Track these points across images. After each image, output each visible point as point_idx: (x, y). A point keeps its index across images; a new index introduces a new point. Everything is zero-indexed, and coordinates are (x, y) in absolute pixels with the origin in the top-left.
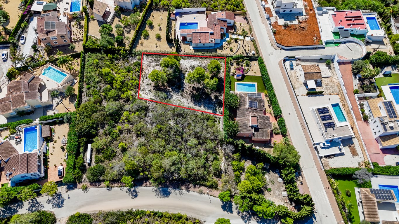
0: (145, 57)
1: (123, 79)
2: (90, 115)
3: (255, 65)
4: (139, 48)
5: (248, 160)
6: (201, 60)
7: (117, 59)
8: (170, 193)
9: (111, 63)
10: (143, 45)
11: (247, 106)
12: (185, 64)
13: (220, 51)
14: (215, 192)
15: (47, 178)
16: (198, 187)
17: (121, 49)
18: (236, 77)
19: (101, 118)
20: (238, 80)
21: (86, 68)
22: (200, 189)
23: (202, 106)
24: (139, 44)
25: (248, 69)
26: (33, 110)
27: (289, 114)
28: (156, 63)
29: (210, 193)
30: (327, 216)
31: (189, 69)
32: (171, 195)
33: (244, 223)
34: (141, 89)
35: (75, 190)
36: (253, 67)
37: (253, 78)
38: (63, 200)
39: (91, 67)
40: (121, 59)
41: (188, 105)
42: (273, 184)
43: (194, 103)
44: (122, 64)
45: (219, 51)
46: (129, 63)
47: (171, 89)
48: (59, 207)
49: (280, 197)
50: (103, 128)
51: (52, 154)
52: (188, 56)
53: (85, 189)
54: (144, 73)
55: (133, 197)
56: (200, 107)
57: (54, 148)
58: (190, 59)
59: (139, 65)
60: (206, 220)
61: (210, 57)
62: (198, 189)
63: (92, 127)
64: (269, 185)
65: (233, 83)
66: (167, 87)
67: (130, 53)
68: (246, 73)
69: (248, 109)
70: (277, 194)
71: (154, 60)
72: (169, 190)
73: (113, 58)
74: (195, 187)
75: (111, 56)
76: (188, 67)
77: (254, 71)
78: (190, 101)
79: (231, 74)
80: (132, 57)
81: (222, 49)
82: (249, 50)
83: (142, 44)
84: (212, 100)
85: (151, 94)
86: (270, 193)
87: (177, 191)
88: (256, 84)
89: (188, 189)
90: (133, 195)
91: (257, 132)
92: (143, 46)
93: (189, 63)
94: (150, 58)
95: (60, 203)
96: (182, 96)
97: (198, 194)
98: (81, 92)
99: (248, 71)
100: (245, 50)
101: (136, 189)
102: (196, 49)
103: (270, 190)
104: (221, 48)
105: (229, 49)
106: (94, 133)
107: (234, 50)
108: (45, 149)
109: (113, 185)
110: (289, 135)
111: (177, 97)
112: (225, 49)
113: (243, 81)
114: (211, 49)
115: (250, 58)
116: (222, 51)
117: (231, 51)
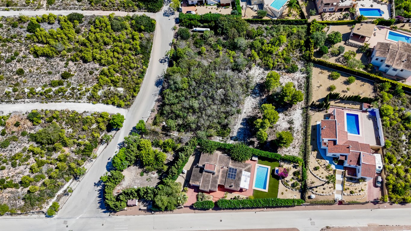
0: (305, 75)
1: (274, 53)
2: (235, 27)
3: (296, 195)
4: (315, 71)
5: (173, 158)
6: (302, 132)
7: (301, 51)
8: (158, 87)
9: (295, 46)
10: (320, 74)
11: (231, 167)
12: (296, 114)
13: (315, 155)
14: (151, 122)
15: (187, 6)
16: (158, 109)
17: (310, 51)
18: (277, 168)
19: (230, 34)
20: (273, 171)
21: (290, 26)
22: (156, 110)
23: (242, 126)
24: (322, 70)
25: (289, 185)
27: (221, 221)
28: (296, 85)
29: (150, 118)
30: (103, 225)
31: (289, 117)
32: (156, 87)
33: (118, 143)
34: (265, 71)
35: (175, 23)
36: (292, 192)
37: (274, 189)
38: (168, 16)
39: (289, 29)
40: (301, 55)
41: (244, 113)
42: (147, 180)
43: (245, 119)
44: (296, 56)
45: (315, 153)
46: (297, 61)
47: (264, 97)
48: (164, 14)
49: (133, 183)
50: (224, 39)
51: (206, 8)
52: (307, 119)
53: (174, 29)
54: (284, 74)
55: (161, 60)
56: (241, 124)
57: (212, 9)
58: (302, 120)
59: (293, 70)
60: (129, 112)
61: (305, 142)
62: (156, 108)
63: (223, 29)
64: (147, 175)
65: (269, 165)
66: (267, 95)
67: (308, 61)
68: (282, 182)
69: (228, 167)
70: (136, 181)
71: (301, 84)
72: (160, 86)
73: (302, 46)
74: (159, 106)
75: (303, 44)
76: (291, 117)
77: (285, 192)
78: (249, 115)
79: (282, 164)
80: (304, 64)
81: (317, 158)
82: (317, 191)
83: (321, 73)
84: (249, 138)
85: (258, 80)
86: (139, 174)
87: (158, 92)
88: (266, 190)
89: (158, 100)
90: (162, 60)
92: (319, 74)
93: (297, 118)
94: (304, 80)
95: (167, 15)
96: (255, 108)
97: (152, 108)
98: (262, 22)
99: (285, 184)
100: (316, 187)
101: (166, 62)
102: (316, 129)
103: (142, 175)
104: (319, 157)
105: (317, 165)
106: (218, 32)
107: (316, 173)
108: (211, 3)
109: (173, 47)
110: (195, 213)
111: (254, 103)
112: (317, 161)
113: (271, 176)
114: (317, 144)
115: (303, 190)
116: (315, 157)
117: (316, 169)
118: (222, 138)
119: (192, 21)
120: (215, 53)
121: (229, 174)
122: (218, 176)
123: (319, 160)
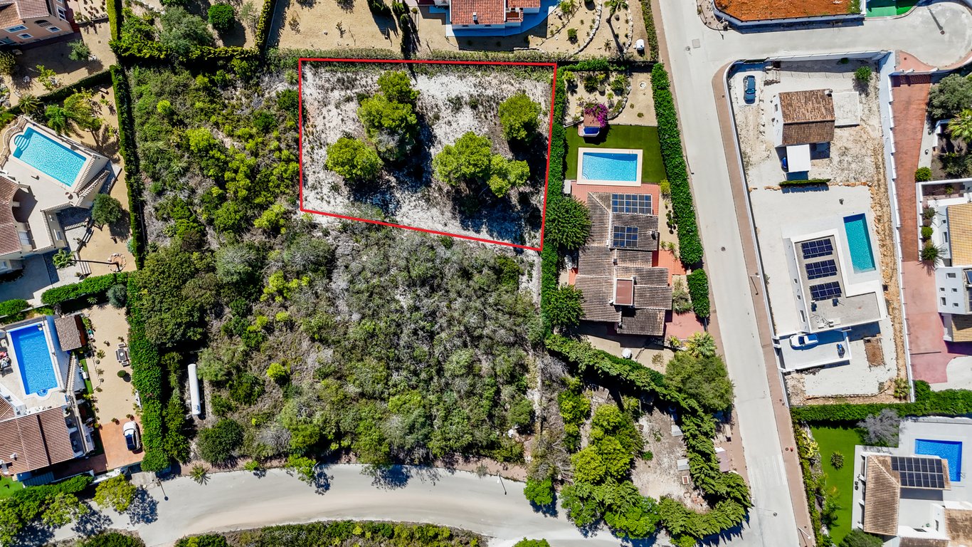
0: (309, 73)
1: (251, 161)
2: (178, 288)
3: (641, 84)
4: (288, 42)
5: (601, 388)
6: (479, 73)
7: (226, 85)
8: (408, 477)
9: (212, 102)
10: (301, 27)
11: (608, 242)
12: (432, 92)
13: (539, 40)
14: (516, 470)
15: (103, 452)
16: (475, 459)
17: (232, 56)
18: (581, 132)
20: (589, 141)
21: (137, 121)
22: (479, 464)
23: (484, 229)
24: (287, 23)
25: (620, 102)
26: (18, 268)
27: (723, 249)
28: (343, 93)
29: (505, 473)
30: (775, 515)
31: (443, 108)
32: (409, 481)
33: (582, 537)
34: (310, 183)
35: (178, 480)
36: (634, 94)
37: (632, 135)
38: (153, 506)
39: (151, 121)
40: (239, 84)
41: (446, 229)
42: (659, 440)
43: (462, 222)
44: (244, 99)
45: (534, 41)
46: (263, 96)
47: (393, 180)
48: (148, 521)
49: (672, 472)
50: (219, 315)
51: (100, 390)
52: (441, 64)
53: (201, 475)
54: (311, 129)
55: (320, 490)
56: (478, 232)
57: (101, 372)
58: (446, 75)
59: (294, 105)
60: (494, 535)
61: (505, 66)
62: (472, 466)
63: (189, 325)
64: (647, 442)
65: (574, 152)
66: (384, 173)
67: (262, 63)
68: (612, 119)
69: (611, 250)
70: (666, 465)
71: (339, 80)
72: (404, 470)
73: (212, 81)
74: (467, 460)
75: (206, 80)
76: (440, 104)
77: (637, 110)
78: (450, 215)
79: (569, 120)
80: (271, 73)
81: (544, 36)
82: (627, 36)
83: (294, 25)
84: (512, 207)
85: (339, 199)
86: (648, 462)
87: (424, 471)
88: (639, 153)
89: (450, 465)
90: (319, 486)
91: (629, 319)
92: (298, 31)
93: (443, 89)
94: (325, 74)
95: (148, 511)
96: (428, 200)
97: (474, 476)
98: (138, 206)
99: (620, 108)
100: (616, 36)
101: (325, 471)
102: (467, 38)
103: (649, 456)
104: (541, 31)
105: (564, 34)
106: (199, 337)
107: (582, 38)
108: (79, 379)
109: (268, 464)
110: (715, 311)
111: (412, 204)
112: (553, 35)
113: (601, 144)
114: (510, 36)
115: (628, 66)
116: (544, 39)
117: (573, 38)
118: (523, 275)
119: (172, 426)
120: (277, 333)
121: (628, 244)
122: (638, 270)
123: (549, 31)
